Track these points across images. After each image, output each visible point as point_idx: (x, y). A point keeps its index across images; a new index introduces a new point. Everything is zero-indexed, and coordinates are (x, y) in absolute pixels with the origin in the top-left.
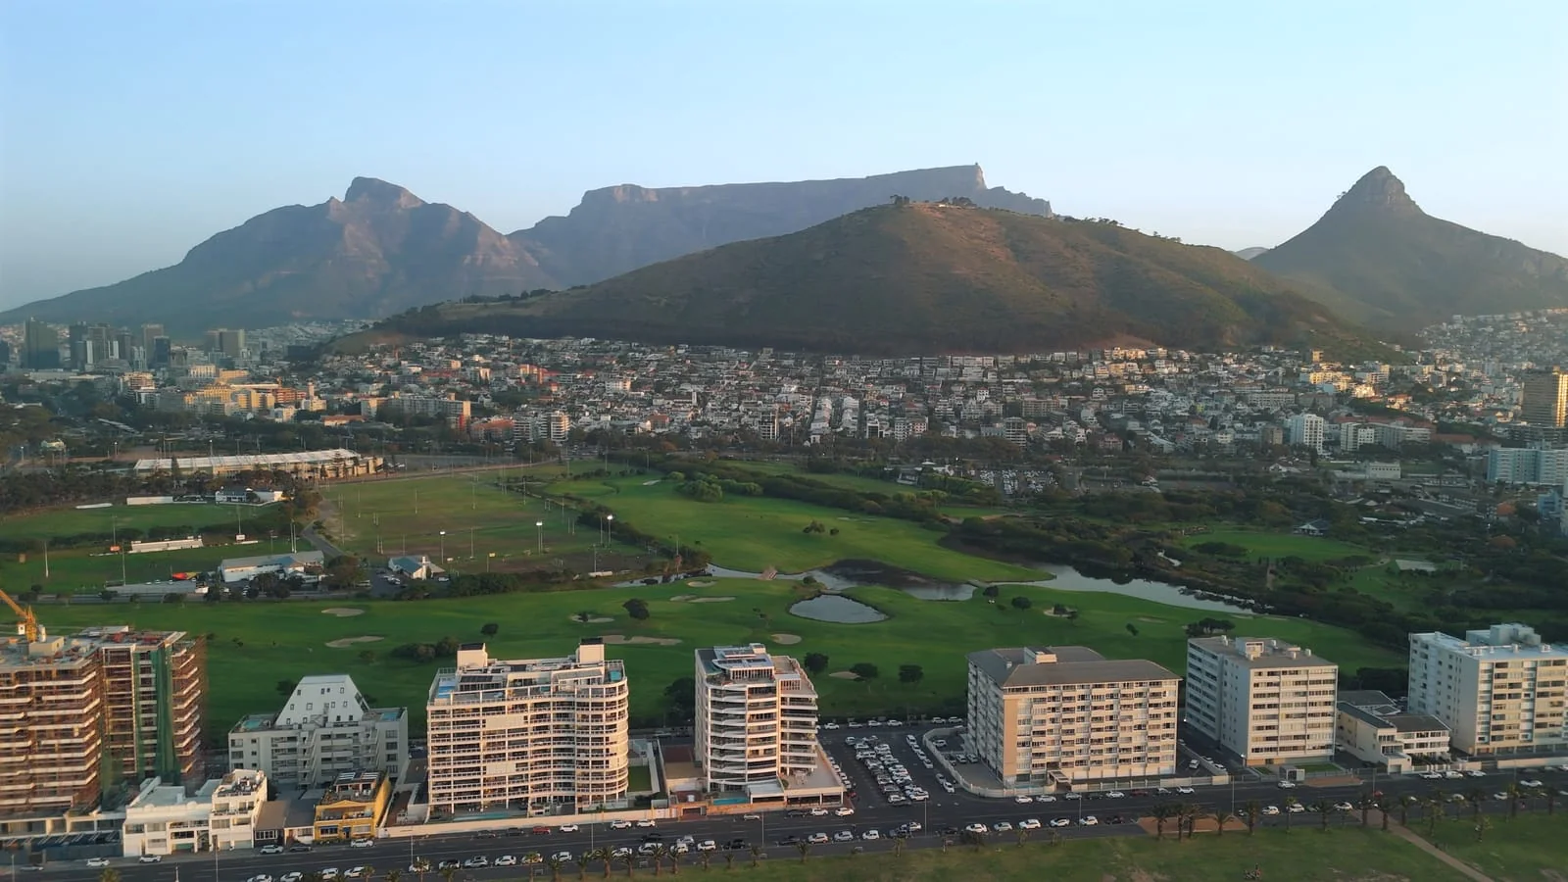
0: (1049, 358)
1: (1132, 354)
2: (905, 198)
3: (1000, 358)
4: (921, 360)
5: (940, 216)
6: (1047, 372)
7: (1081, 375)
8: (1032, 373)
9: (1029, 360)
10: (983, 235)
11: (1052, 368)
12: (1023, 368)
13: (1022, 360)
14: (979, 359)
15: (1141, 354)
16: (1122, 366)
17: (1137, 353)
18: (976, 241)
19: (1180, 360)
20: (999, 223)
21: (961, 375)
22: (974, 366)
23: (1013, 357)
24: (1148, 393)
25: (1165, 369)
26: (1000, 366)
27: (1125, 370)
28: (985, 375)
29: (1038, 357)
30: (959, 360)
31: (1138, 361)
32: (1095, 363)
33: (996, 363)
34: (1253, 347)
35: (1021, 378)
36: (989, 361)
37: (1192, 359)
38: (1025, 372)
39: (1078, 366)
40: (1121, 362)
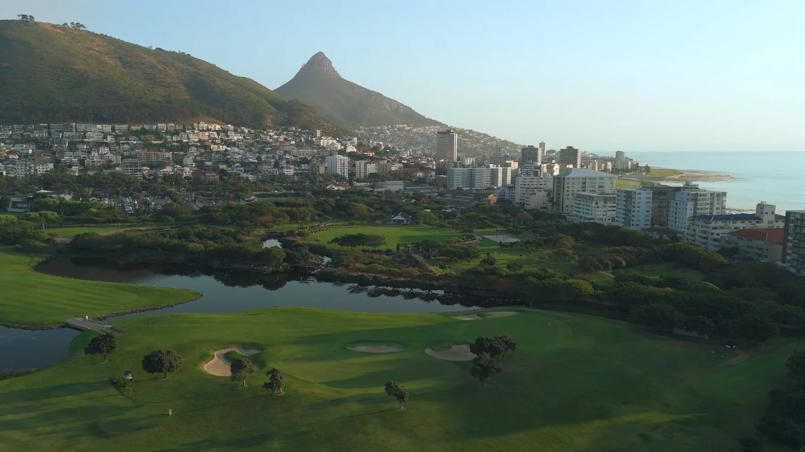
0: (154, 127)
1: (212, 127)
2: (31, 16)
3: (117, 127)
4: (49, 126)
5: (62, 32)
6: (153, 137)
7: (179, 139)
8: (143, 137)
9: (139, 128)
10: (97, 49)
11: (157, 134)
12: (136, 134)
13: (134, 128)
14: (99, 126)
15: (218, 127)
16: (207, 134)
17: (215, 126)
18: (92, 52)
19: (243, 132)
20: (109, 43)
21: (84, 137)
22: (95, 131)
23: (127, 126)
24: (226, 150)
25: (235, 137)
26: (117, 132)
27: (209, 136)
28: (105, 137)
29: (147, 127)
30: (82, 127)
31: (218, 132)
32: (188, 132)
33: (113, 129)
34: (283, 127)
35: (134, 140)
36: (108, 128)
37: (249, 132)
38: (137, 136)
39: (176, 133)
40: (205, 131)
